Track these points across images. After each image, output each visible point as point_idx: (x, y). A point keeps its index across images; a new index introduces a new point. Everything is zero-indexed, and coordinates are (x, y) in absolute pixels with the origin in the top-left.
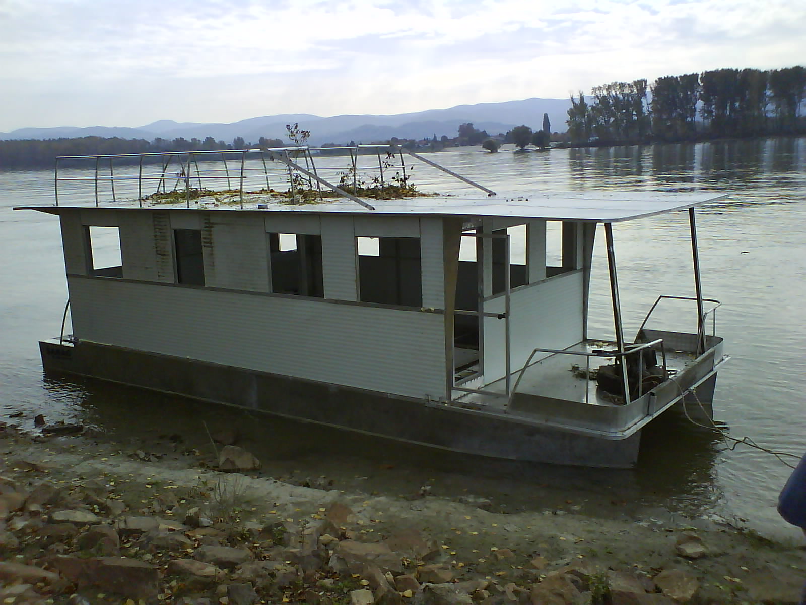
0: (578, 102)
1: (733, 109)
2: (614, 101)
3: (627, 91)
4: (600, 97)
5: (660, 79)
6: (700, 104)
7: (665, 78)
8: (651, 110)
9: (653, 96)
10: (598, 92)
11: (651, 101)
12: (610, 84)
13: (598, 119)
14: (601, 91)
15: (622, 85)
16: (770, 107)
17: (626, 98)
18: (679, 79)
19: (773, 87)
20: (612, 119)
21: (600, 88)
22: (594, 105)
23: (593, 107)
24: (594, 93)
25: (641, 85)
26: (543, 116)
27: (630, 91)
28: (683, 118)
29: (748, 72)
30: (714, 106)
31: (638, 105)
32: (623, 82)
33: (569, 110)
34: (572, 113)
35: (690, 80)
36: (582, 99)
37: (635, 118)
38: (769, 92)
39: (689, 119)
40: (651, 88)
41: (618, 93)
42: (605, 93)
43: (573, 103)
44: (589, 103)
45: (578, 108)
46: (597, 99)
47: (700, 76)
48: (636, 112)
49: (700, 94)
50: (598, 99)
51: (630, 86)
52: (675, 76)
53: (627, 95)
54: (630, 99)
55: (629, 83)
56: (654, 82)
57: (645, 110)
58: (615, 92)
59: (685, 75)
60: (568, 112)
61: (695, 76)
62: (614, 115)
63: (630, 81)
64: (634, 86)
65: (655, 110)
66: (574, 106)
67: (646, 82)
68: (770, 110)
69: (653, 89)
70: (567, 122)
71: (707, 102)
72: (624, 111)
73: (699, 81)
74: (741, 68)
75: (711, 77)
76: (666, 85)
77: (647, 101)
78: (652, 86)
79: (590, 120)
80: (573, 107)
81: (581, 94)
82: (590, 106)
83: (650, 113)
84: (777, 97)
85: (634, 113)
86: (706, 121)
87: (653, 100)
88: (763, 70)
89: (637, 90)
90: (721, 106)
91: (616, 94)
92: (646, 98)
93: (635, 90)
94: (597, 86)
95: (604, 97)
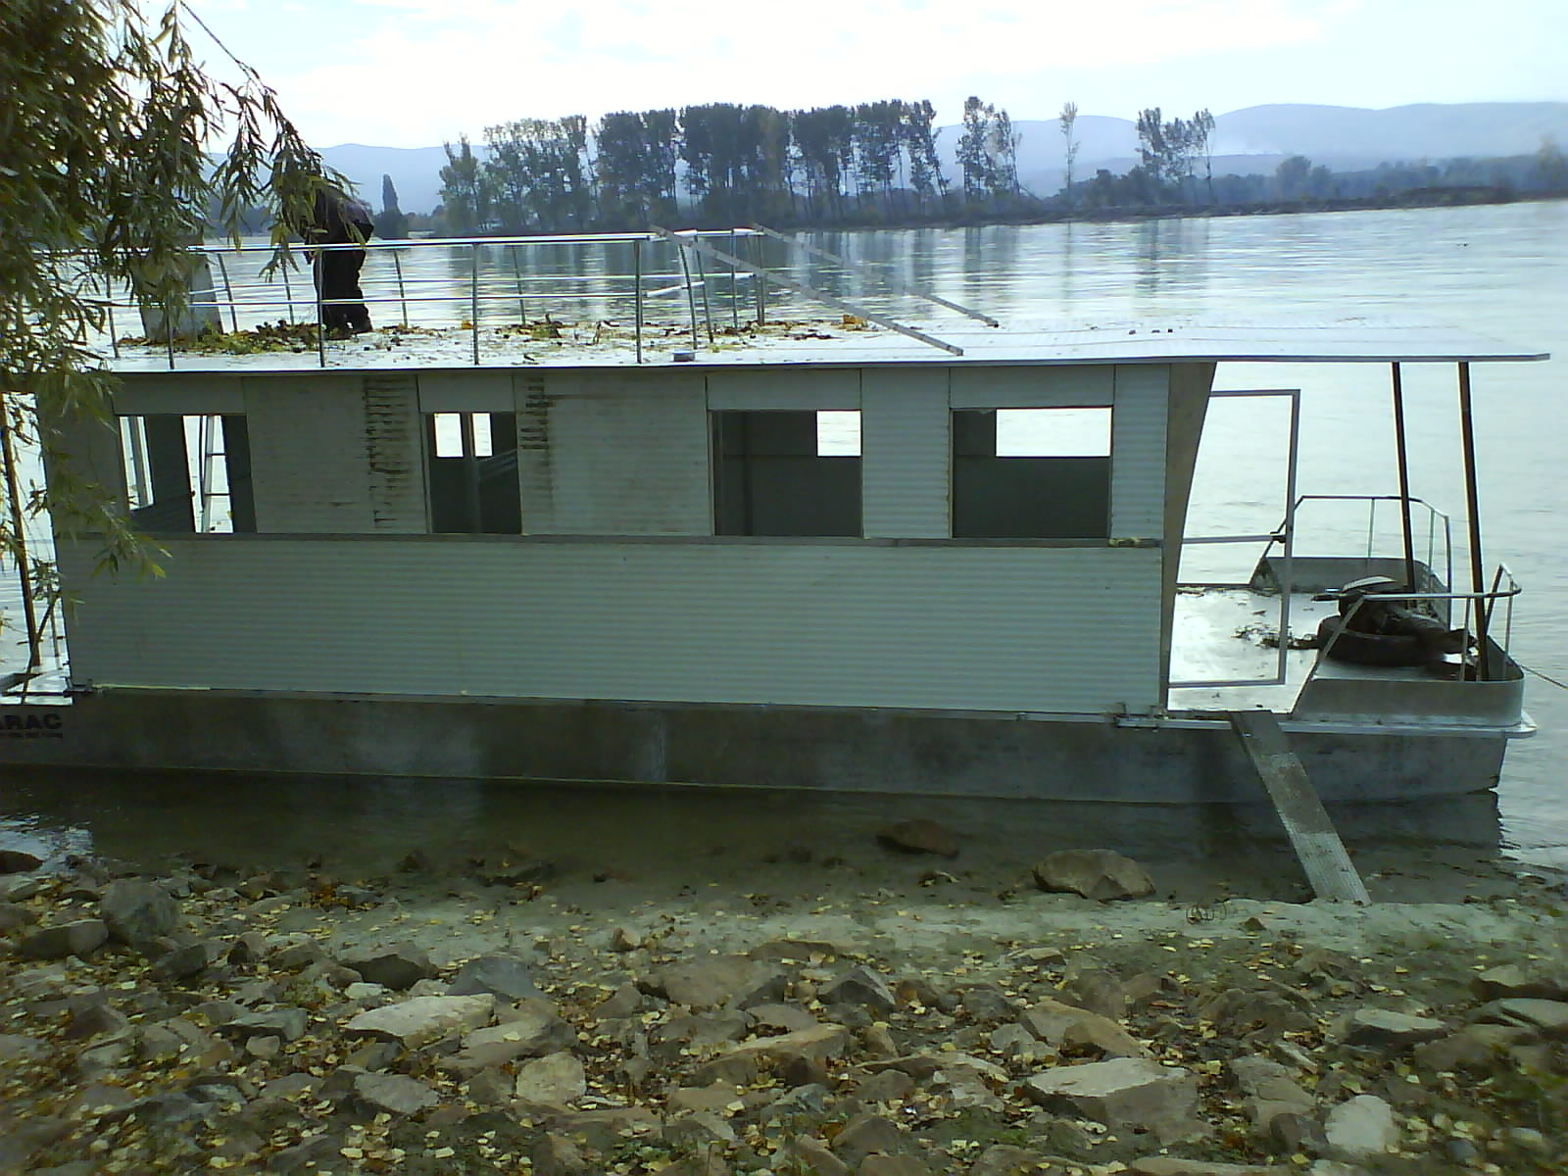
0: (458, 153)
1: (737, 176)
2: (527, 155)
3: (549, 136)
4: (501, 147)
5: (609, 115)
6: (681, 166)
7: (617, 114)
8: (596, 174)
9: (598, 147)
10: (495, 136)
11: (594, 156)
12: (519, 122)
13: (499, 189)
14: (502, 134)
15: (539, 126)
16: (799, 176)
17: (549, 150)
18: (642, 119)
19: (800, 141)
20: (526, 190)
21: (499, 129)
22: (491, 162)
23: (489, 167)
24: (488, 138)
25: (575, 126)
26: (382, 180)
27: (555, 137)
28: (655, 191)
29: (758, 112)
30: (705, 172)
31: (572, 163)
32: (541, 120)
33: (442, 169)
34: (447, 175)
35: (661, 121)
36: (466, 148)
37: (568, 188)
38: (794, 151)
39: (665, 194)
40: (593, 132)
41: (533, 140)
42: (509, 138)
43: (450, 157)
44: (482, 155)
45: (461, 168)
46: (494, 150)
47: (678, 114)
48: (570, 177)
49: (680, 146)
50: (497, 149)
51: (555, 127)
52: (634, 112)
53: (552, 144)
54: (557, 153)
55: (552, 121)
56: (599, 122)
57: (585, 173)
58: (528, 137)
59: (652, 112)
60: (441, 172)
61: (668, 115)
62: (529, 183)
63: (555, 119)
64: (562, 128)
65: (604, 175)
66: (452, 164)
67: (584, 121)
68: (800, 182)
69: (598, 134)
70: (441, 192)
71: (695, 163)
72: (547, 175)
73: (677, 124)
74: (747, 104)
75: (693, 115)
76: (620, 127)
77: (589, 155)
78: (596, 130)
79: (486, 190)
80: (449, 165)
81: (463, 139)
82: (484, 164)
83: (595, 181)
84: (807, 159)
85: (566, 179)
86: (695, 197)
87: (599, 155)
88: (781, 110)
89: (569, 135)
90: (719, 172)
91: (530, 142)
92: (586, 150)
93: (565, 136)
94: (493, 126)
95: (509, 147)
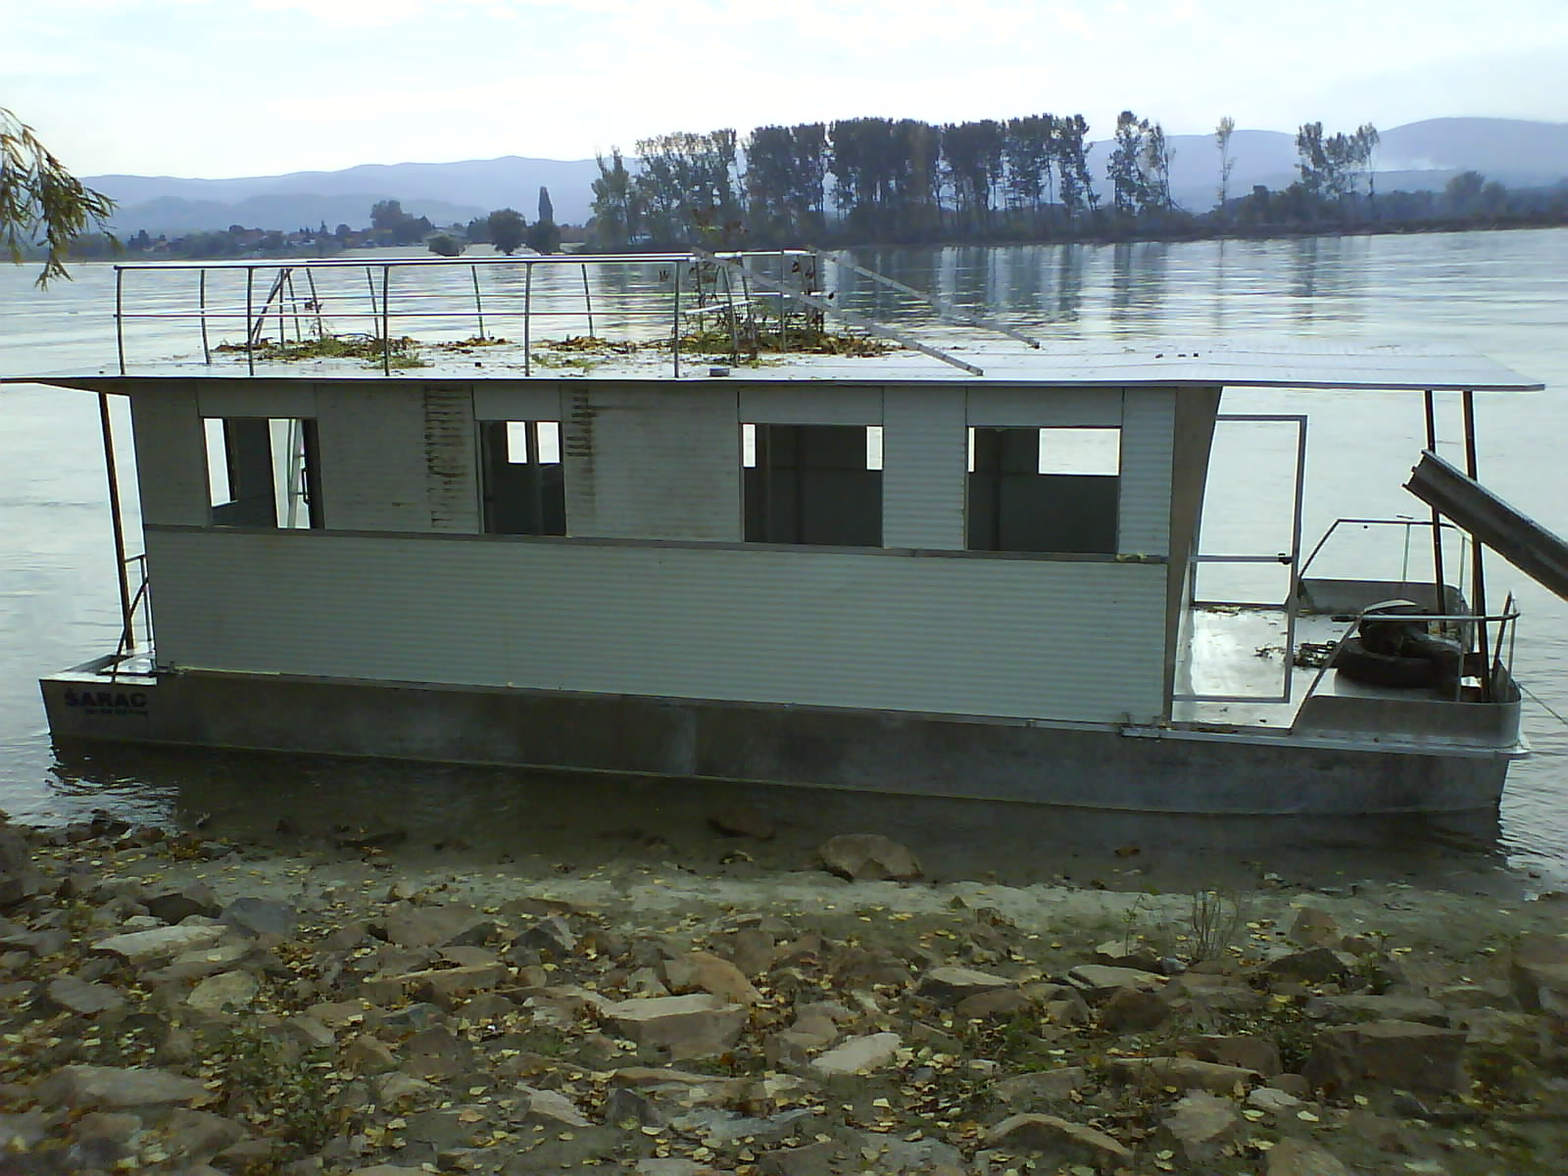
0: (610, 166)
1: (886, 191)
2: (678, 169)
3: (700, 150)
4: (652, 160)
5: (759, 129)
6: (829, 180)
7: (767, 128)
8: (744, 187)
9: (748, 160)
10: (647, 149)
11: (743, 170)
12: (669, 136)
13: (650, 201)
14: (654, 149)
15: (691, 139)
16: (947, 190)
17: (699, 163)
18: (791, 132)
19: (949, 155)
20: (676, 203)
21: (650, 142)
22: (642, 175)
23: (639, 179)
24: (640, 151)
25: (725, 138)
26: (539, 192)
27: (705, 151)
28: (802, 205)
29: (907, 125)
30: (853, 185)
31: (721, 176)
32: (692, 133)
33: (594, 182)
34: (598, 187)
35: (811, 135)
36: (618, 161)
37: (717, 201)
38: (943, 165)
39: (812, 207)
40: (743, 145)
41: (684, 152)
42: (661, 152)
43: (602, 169)
44: (633, 169)
45: (612, 180)
46: (646, 163)
47: (827, 128)
48: (718, 190)
49: (829, 160)
50: (649, 162)
51: (706, 141)
52: (784, 126)
53: (701, 157)
54: (707, 167)
55: (703, 135)
56: (749, 136)
57: (734, 187)
58: (679, 150)
59: (802, 126)
60: (593, 185)
61: (818, 128)
62: (678, 195)
63: (706, 132)
64: (713, 142)
65: (753, 189)
66: (604, 176)
67: (734, 135)
68: (947, 196)
69: (748, 148)
70: (592, 204)
71: (843, 177)
72: (697, 188)
73: (827, 138)
74: (897, 118)
75: (844, 130)
76: (769, 140)
77: (738, 170)
78: (746, 143)
79: (637, 203)
80: (601, 177)
81: (615, 153)
82: (634, 177)
83: (743, 195)
84: (956, 173)
85: (715, 192)
86: (841, 211)
87: (748, 169)
88: (932, 124)
89: (719, 149)
90: (867, 187)
91: (681, 155)
92: (736, 164)
93: (715, 150)
94: (645, 139)
95: (659, 160)
